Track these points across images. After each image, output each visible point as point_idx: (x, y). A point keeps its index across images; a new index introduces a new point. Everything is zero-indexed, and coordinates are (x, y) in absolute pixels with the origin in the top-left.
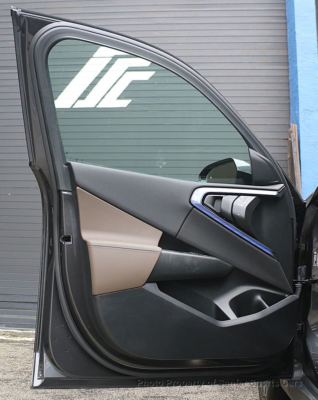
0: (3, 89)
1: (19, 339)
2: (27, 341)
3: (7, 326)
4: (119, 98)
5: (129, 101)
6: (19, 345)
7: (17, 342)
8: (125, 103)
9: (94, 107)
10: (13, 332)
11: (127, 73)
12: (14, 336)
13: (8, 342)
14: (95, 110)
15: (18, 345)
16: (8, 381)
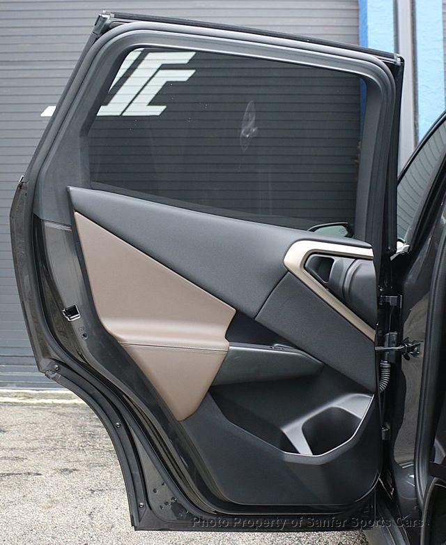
0: (5, 91)
1: (35, 401)
2: (46, 404)
3: (18, 386)
4: (151, 104)
5: (163, 108)
6: (38, 409)
7: (33, 404)
8: (158, 110)
9: (119, 114)
10: (26, 393)
11: (161, 72)
12: (29, 398)
13: (23, 405)
14: (120, 119)
15: (35, 409)
16: (34, 450)
